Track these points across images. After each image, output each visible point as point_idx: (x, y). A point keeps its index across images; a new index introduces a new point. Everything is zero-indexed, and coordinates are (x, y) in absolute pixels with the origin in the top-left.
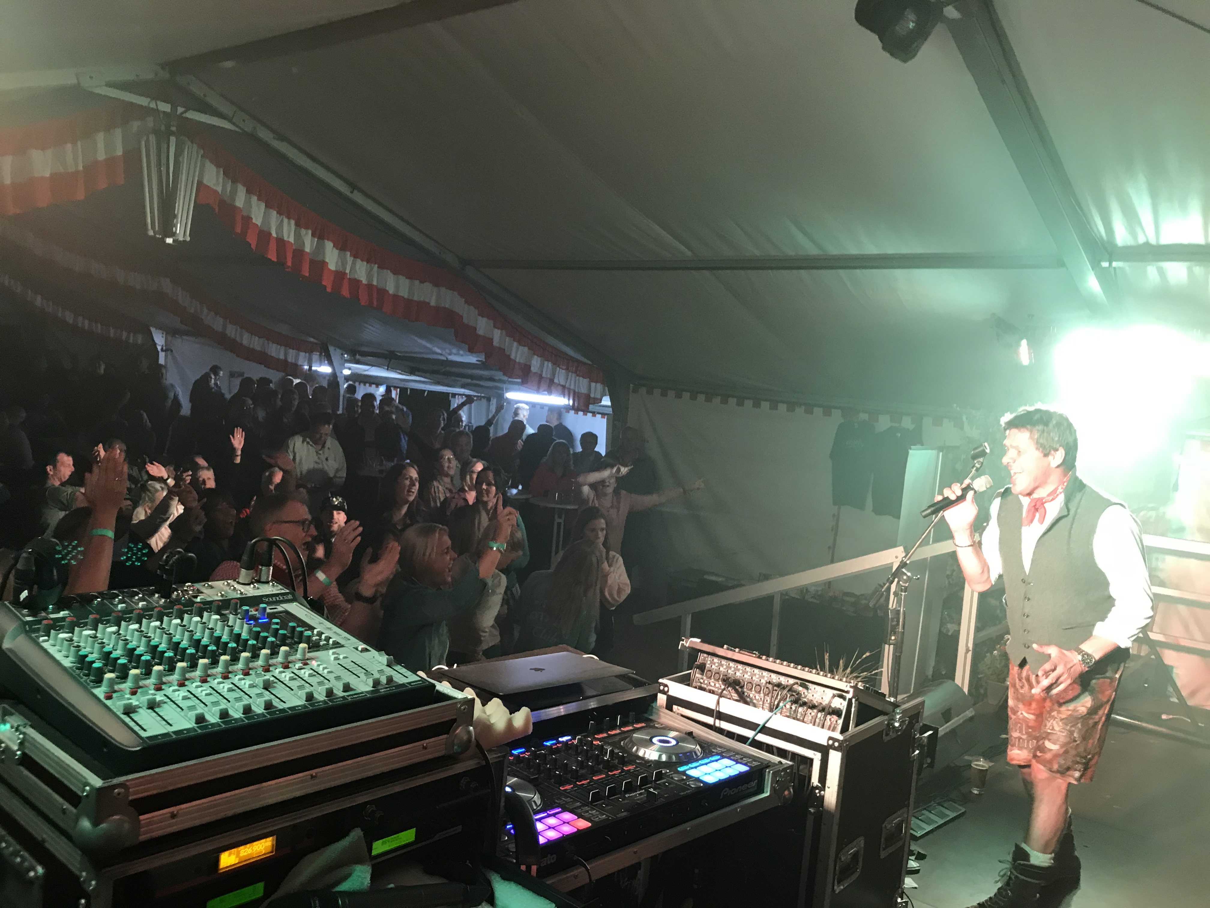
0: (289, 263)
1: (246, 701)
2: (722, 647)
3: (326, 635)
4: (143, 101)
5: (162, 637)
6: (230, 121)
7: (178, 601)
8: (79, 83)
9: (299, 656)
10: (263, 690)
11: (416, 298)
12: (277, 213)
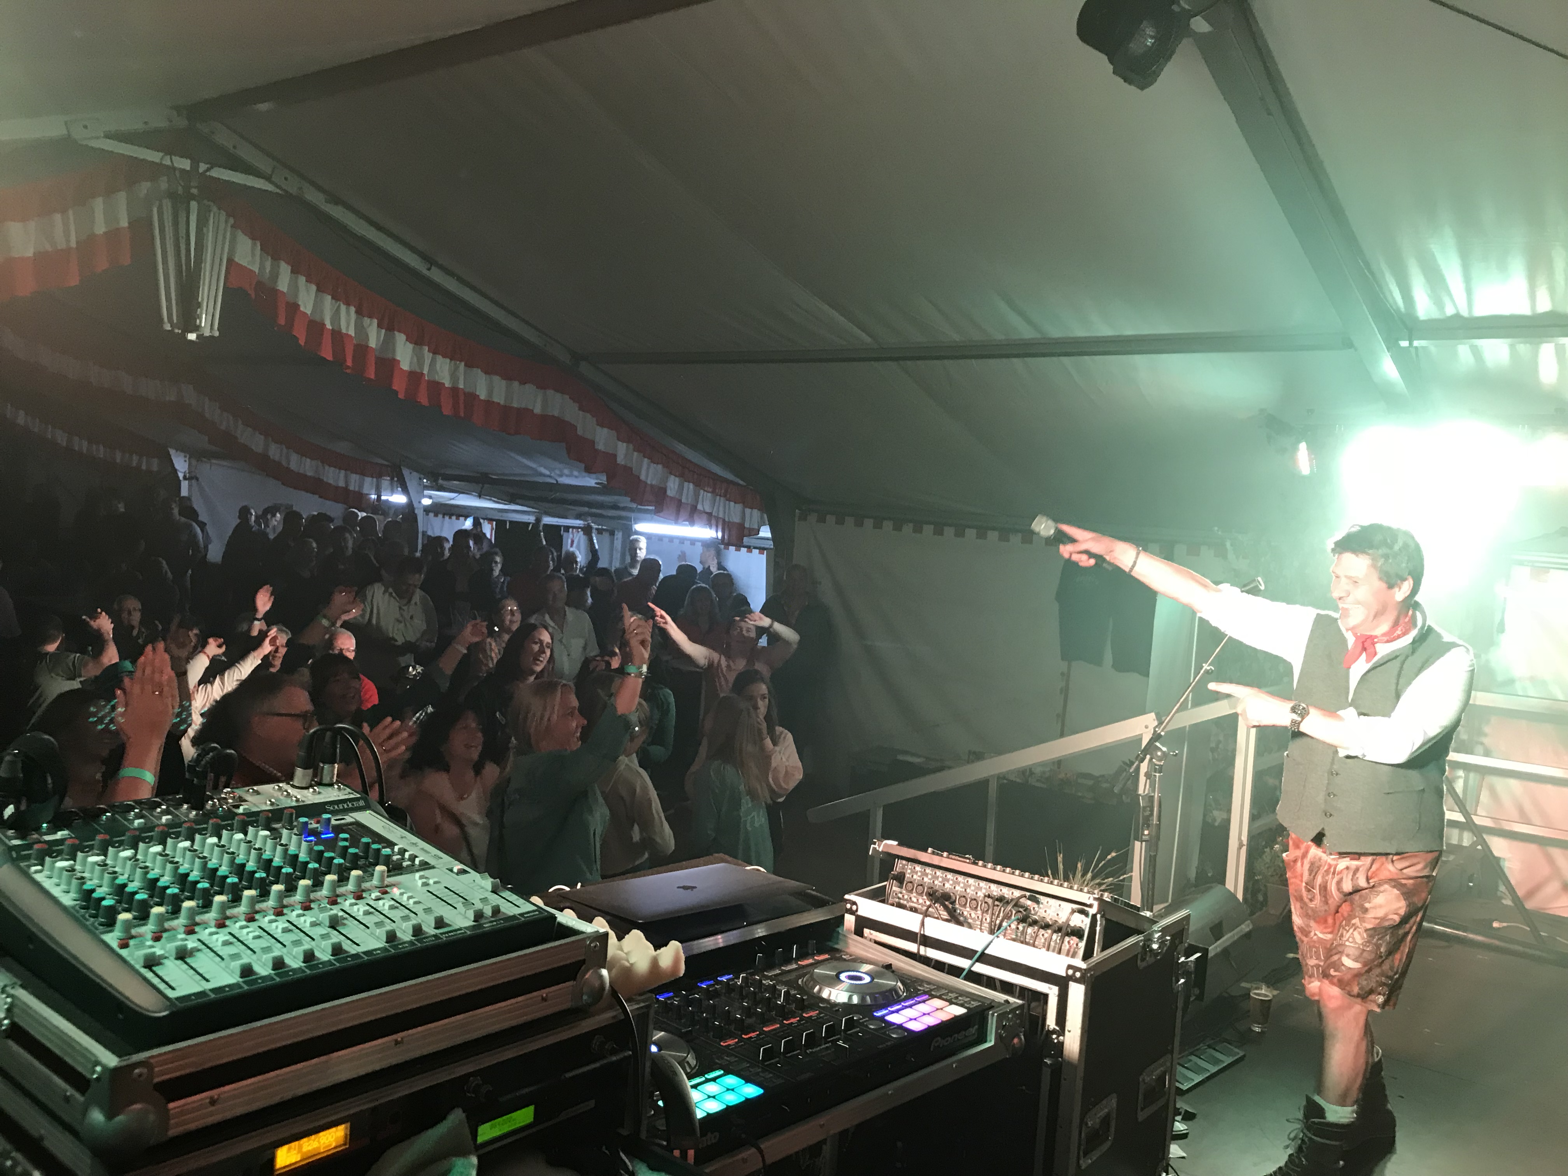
0: (349, 363)
1: (307, 945)
2: (926, 851)
3: (411, 853)
4: (154, 156)
5: (193, 863)
6: (268, 179)
7: (213, 813)
8: (69, 135)
9: (375, 882)
10: (330, 929)
11: (515, 405)
12: (333, 298)
